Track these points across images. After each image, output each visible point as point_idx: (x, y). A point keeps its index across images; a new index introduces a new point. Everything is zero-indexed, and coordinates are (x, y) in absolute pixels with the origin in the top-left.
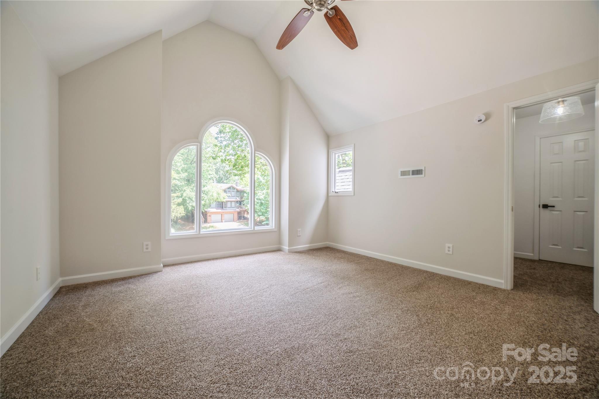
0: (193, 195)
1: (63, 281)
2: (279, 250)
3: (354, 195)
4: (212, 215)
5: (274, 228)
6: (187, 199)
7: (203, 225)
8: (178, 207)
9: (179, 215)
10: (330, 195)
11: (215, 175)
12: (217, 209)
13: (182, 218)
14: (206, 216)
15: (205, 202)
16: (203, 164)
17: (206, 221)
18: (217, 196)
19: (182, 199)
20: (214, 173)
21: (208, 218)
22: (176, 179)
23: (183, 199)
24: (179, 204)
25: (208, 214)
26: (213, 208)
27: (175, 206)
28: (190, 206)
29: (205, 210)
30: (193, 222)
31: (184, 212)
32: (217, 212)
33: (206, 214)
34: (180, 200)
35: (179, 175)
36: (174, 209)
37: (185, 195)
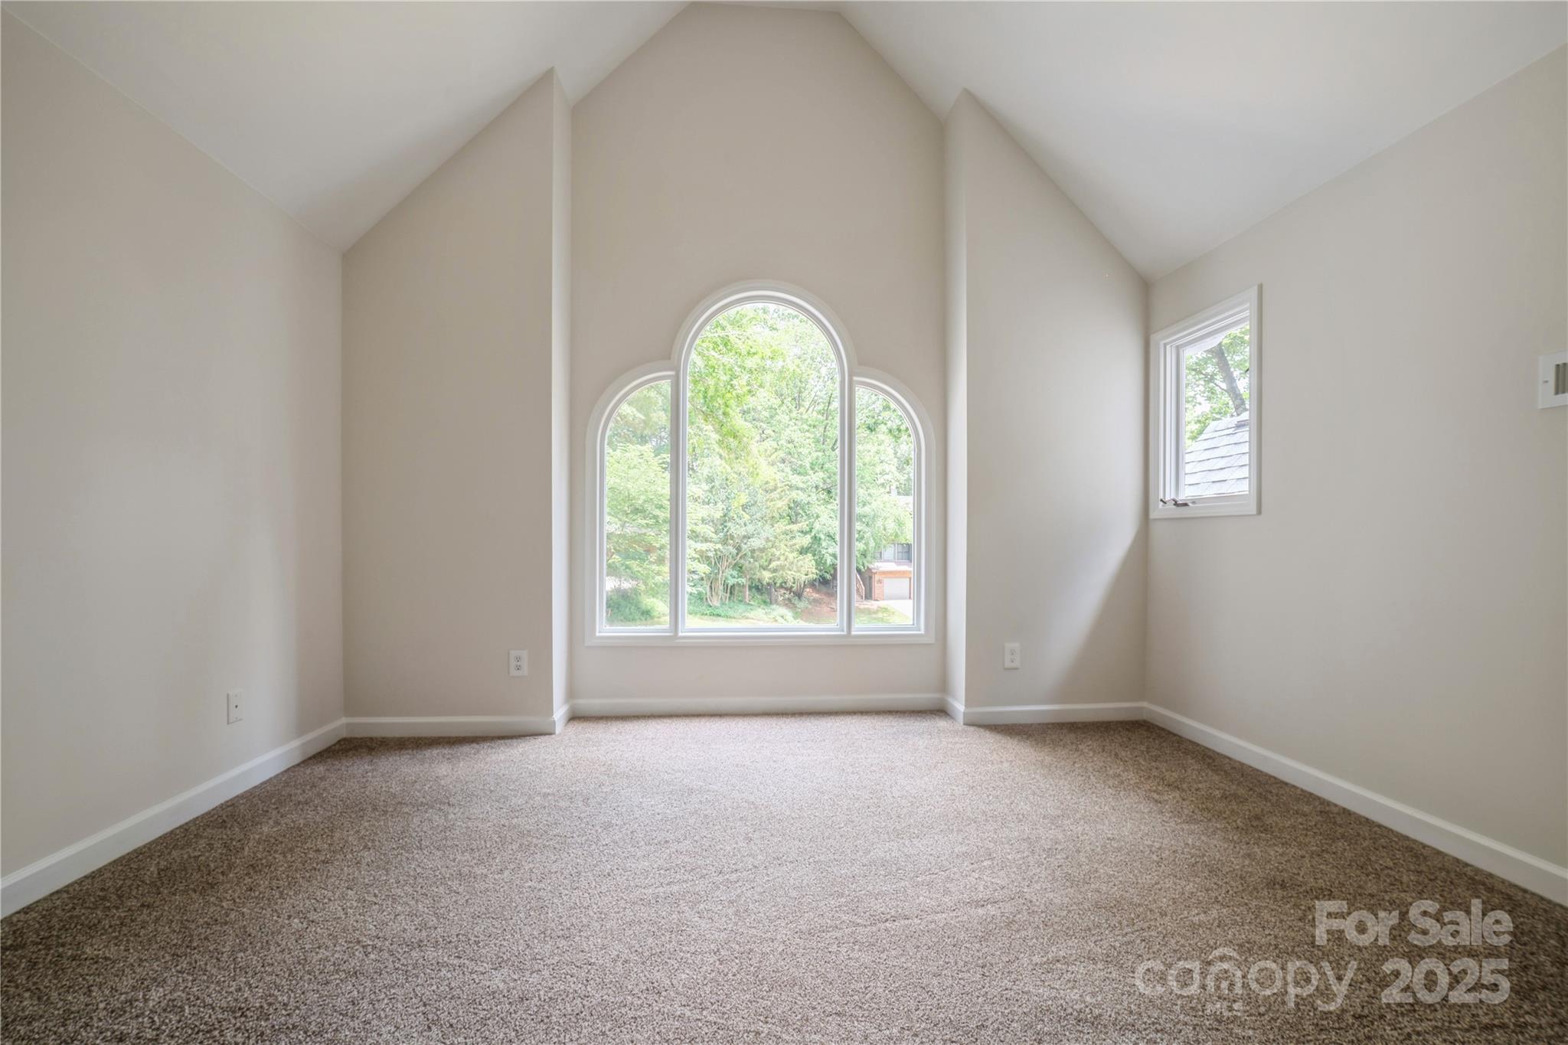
0: (834, 526)
1: (348, 725)
2: (940, 711)
3: (1259, 512)
4: (886, 581)
5: (922, 632)
6: (823, 537)
7: (859, 603)
8: (801, 557)
9: (804, 577)
10: (1153, 515)
11: (897, 474)
12: (898, 564)
13: (812, 584)
14: (870, 584)
15: (866, 544)
16: (858, 447)
17: (869, 596)
18: (896, 527)
19: (812, 538)
20: (894, 469)
21: (876, 586)
22: (797, 489)
23: (815, 538)
24: (803, 551)
25: (877, 578)
26: (888, 561)
27: (795, 554)
28: (830, 555)
29: (866, 564)
30: (832, 595)
31: (814, 571)
32: (900, 572)
33: (871, 578)
34: (806, 540)
35: (805, 479)
36: (792, 563)
37: (817, 526)
